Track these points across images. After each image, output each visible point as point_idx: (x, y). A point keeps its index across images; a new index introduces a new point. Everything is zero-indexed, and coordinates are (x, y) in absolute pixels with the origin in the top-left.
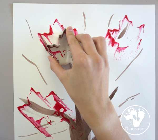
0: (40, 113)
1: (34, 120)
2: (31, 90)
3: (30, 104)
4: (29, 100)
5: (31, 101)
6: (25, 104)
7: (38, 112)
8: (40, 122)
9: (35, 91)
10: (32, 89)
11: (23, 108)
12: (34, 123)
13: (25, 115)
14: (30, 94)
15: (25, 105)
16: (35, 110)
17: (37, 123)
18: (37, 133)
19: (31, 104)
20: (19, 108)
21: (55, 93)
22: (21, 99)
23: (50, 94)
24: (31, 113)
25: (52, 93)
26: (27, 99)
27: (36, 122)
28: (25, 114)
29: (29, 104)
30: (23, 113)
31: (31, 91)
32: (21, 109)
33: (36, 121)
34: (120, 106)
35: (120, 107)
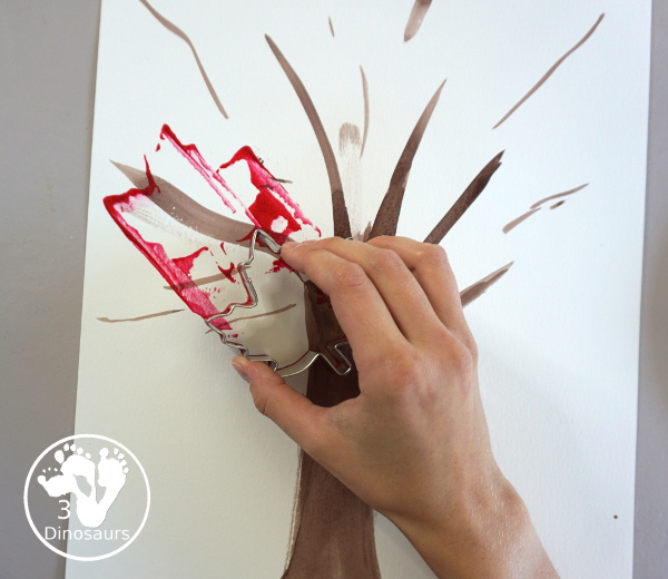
0: (190, 229)
1: (165, 256)
2: (164, 136)
3: (156, 190)
4: (153, 173)
5: (159, 179)
6: (134, 187)
7: (183, 223)
8: (191, 265)
9: (178, 137)
10: (166, 131)
11: (124, 205)
12: (165, 269)
13: (130, 234)
14: (158, 148)
15: (133, 192)
16: (173, 216)
17: (177, 270)
18: (174, 312)
19: (159, 191)
20: (110, 202)
21: (257, 154)
22: (119, 166)
23: (237, 157)
24: (156, 226)
25: (246, 153)
26: (145, 170)
27: (173, 265)
28: (132, 229)
29: (150, 187)
30: (124, 224)
31: (162, 138)
32: (117, 207)
33: (175, 261)
34: (507, 228)
35: (509, 233)
